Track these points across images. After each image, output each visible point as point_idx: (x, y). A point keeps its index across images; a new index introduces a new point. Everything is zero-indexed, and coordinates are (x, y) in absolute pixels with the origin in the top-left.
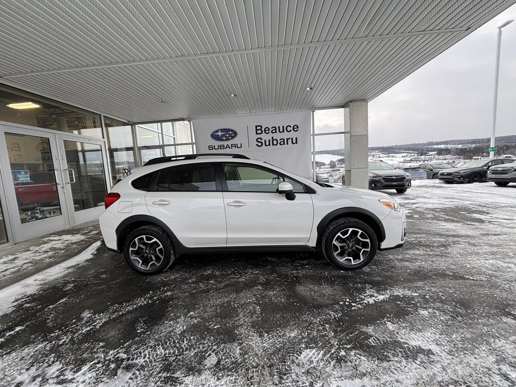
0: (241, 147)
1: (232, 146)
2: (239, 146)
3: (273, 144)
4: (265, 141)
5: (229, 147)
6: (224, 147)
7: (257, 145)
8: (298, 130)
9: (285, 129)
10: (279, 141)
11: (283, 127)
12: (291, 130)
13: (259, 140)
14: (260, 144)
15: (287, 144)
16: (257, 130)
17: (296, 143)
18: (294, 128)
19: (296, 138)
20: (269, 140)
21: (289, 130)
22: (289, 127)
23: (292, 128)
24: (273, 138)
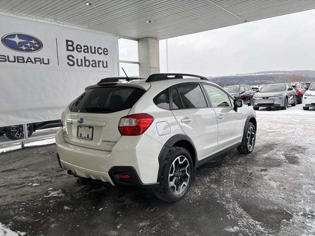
0: (48, 63)
1: (35, 61)
2: (46, 61)
3: (85, 65)
4: (77, 60)
5: (31, 61)
6: (23, 59)
7: (68, 63)
8: (107, 54)
9: (96, 51)
10: (91, 63)
11: (95, 48)
12: (101, 53)
13: (70, 58)
14: (71, 63)
15: (99, 67)
16: (68, 45)
17: (107, 67)
18: (104, 51)
19: (106, 62)
20: (81, 60)
21: (100, 52)
22: (100, 50)
23: (102, 51)
24: (85, 57)
